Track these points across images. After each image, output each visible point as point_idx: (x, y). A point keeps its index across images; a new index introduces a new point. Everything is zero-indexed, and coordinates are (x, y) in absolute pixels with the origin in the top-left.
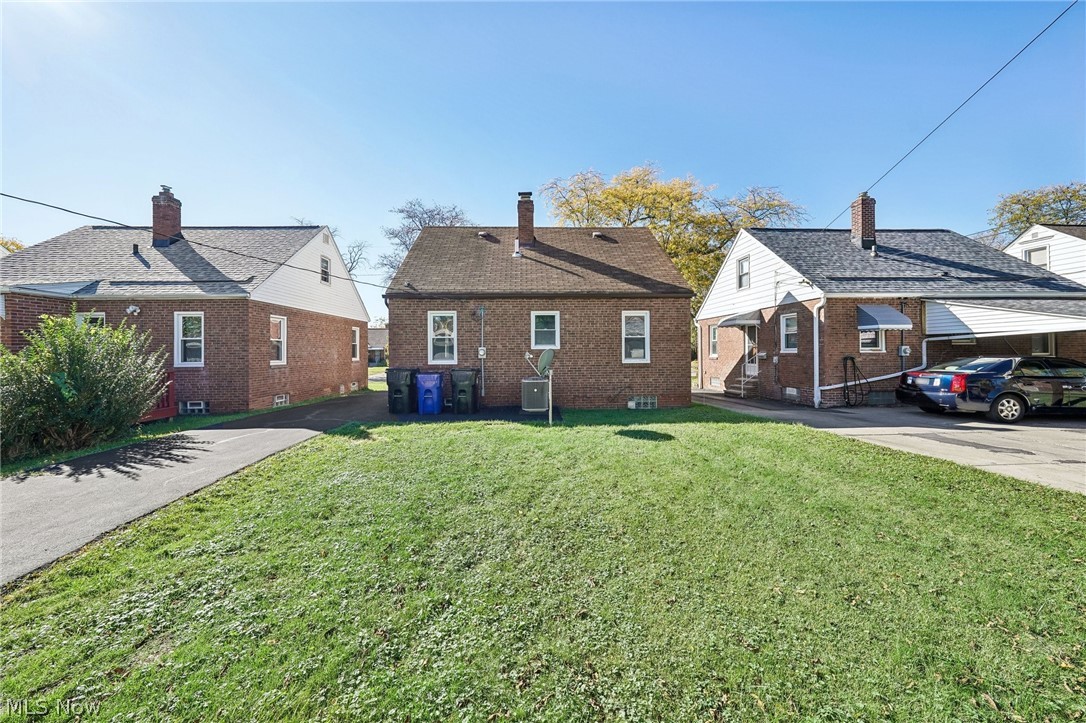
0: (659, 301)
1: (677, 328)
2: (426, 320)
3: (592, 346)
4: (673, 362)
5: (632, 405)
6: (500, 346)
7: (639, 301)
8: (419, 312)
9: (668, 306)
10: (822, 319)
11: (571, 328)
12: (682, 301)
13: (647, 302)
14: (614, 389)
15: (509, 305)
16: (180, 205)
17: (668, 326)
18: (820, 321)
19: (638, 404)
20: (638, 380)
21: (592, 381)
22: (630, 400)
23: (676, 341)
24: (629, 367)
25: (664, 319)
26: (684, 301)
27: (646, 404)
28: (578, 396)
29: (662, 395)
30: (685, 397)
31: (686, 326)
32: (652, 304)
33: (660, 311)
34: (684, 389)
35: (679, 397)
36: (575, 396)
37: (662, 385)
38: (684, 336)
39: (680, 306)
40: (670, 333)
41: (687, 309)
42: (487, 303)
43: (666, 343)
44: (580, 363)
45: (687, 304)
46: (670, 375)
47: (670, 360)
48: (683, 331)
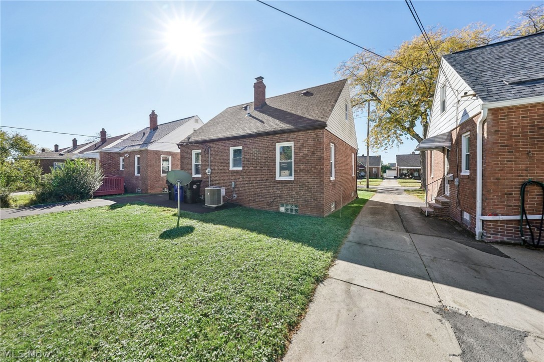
0: (300, 133)
1: (313, 153)
2: (192, 155)
3: (258, 168)
4: (309, 180)
5: (282, 209)
6: (216, 168)
7: (286, 135)
8: (189, 151)
9: (307, 137)
10: (485, 135)
11: (248, 157)
12: (317, 132)
13: (292, 135)
14: (271, 197)
15: (220, 144)
16: (157, 116)
17: (306, 152)
18: (483, 137)
19: (287, 210)
20: (286, 193)
21: (258, 190)
22: (283, 205)
23: (313, 163)
24: (279, 183)
25: (303, 147)
26: (319, 132)
27: (292, 210)
28: (251, 200)
29: (301, 205)
30: (319, 208)
31: (320, 152)
32: (295, 136)
33: (301, 141)
34: (319, 202)
35: (314, 208)
36: (250, 200)
37: (301, 197)
38: (318, 159)
39: (316, 136)
40: (307, 158)
41: (321, 138)
42: (211, 145)
43: (305, 165)
44: (252, 178)
45: (322, 133)
46: (308, 190)
47: (308, 179)
48: (318, 155)
